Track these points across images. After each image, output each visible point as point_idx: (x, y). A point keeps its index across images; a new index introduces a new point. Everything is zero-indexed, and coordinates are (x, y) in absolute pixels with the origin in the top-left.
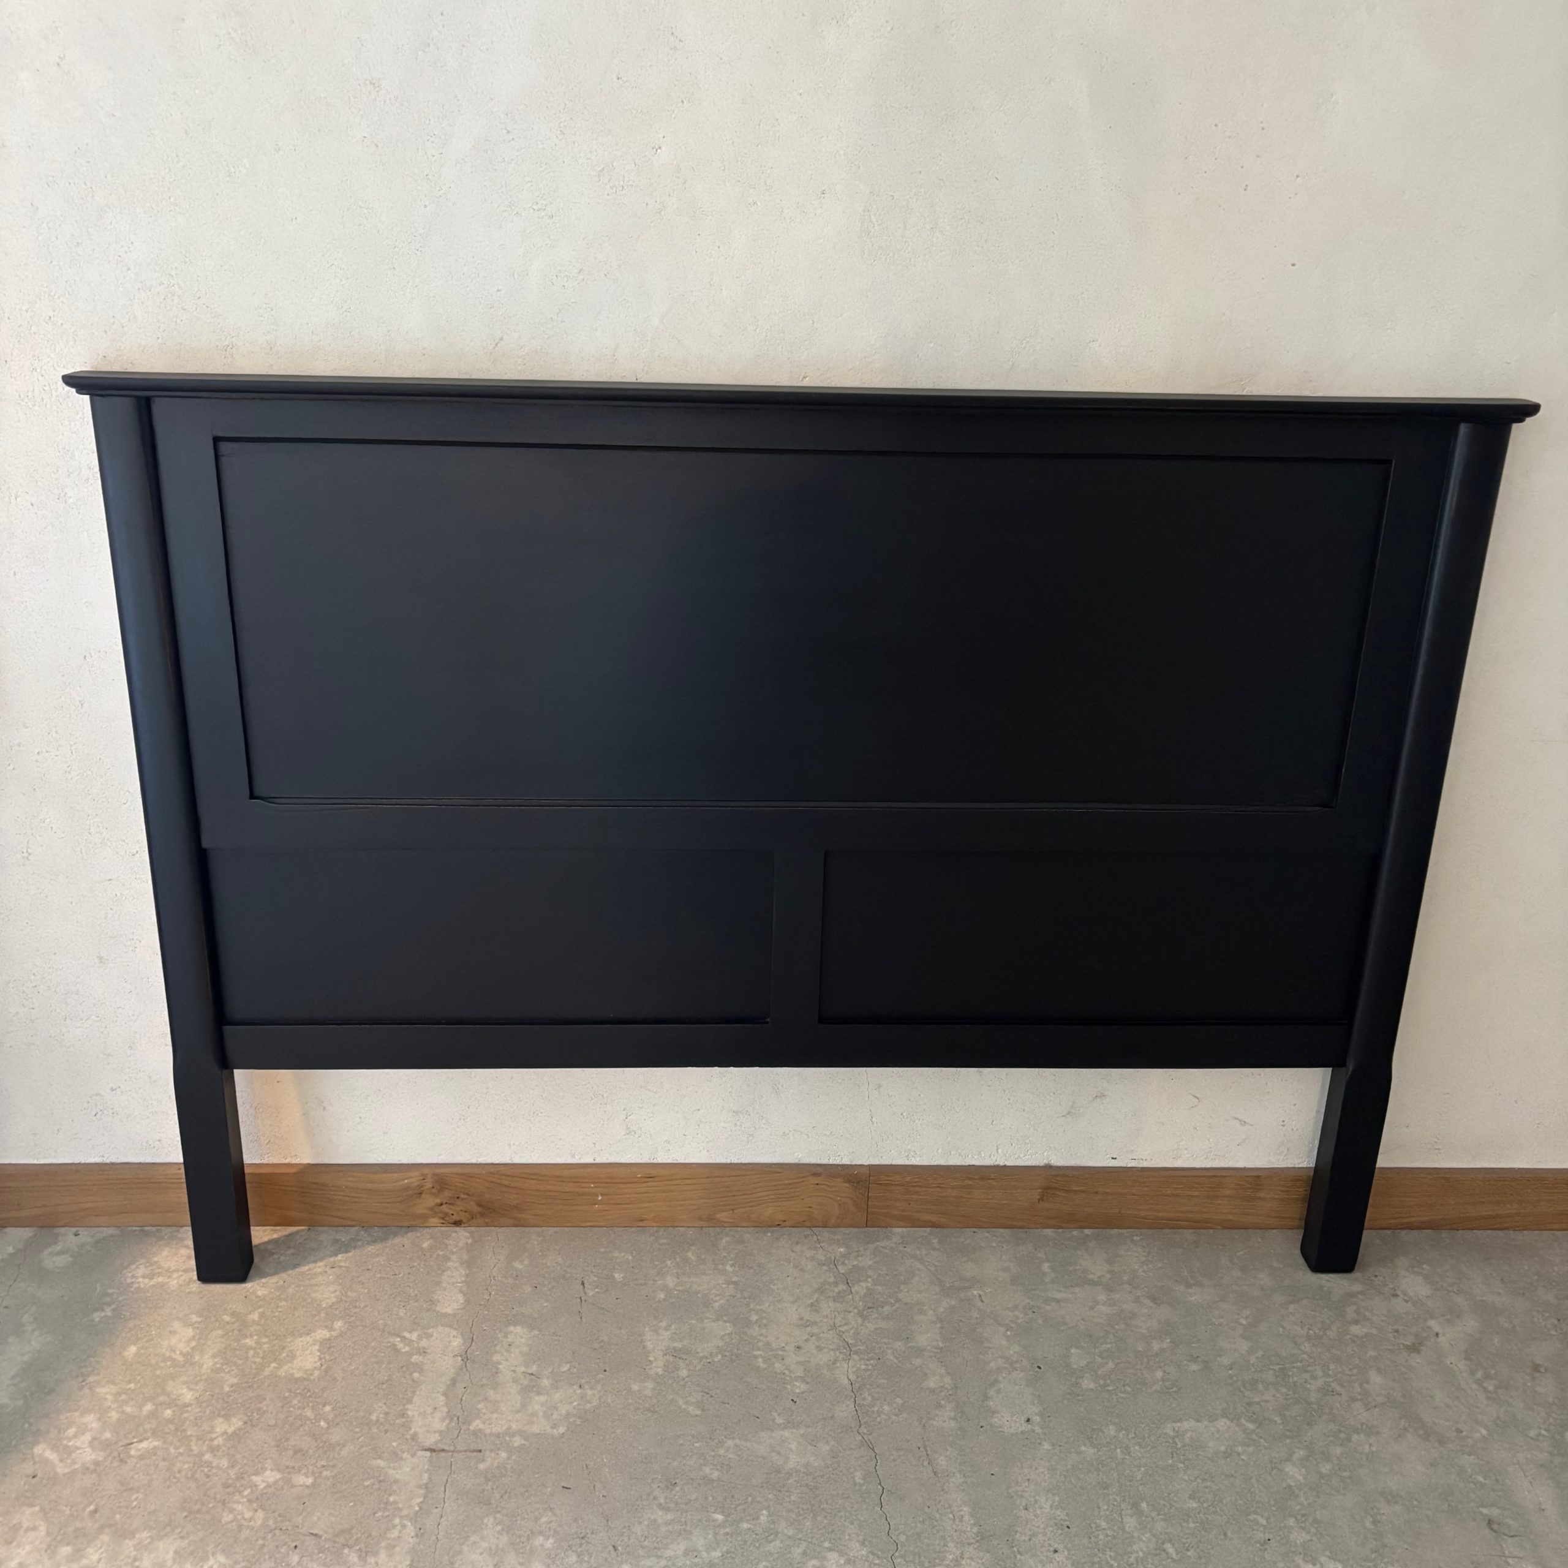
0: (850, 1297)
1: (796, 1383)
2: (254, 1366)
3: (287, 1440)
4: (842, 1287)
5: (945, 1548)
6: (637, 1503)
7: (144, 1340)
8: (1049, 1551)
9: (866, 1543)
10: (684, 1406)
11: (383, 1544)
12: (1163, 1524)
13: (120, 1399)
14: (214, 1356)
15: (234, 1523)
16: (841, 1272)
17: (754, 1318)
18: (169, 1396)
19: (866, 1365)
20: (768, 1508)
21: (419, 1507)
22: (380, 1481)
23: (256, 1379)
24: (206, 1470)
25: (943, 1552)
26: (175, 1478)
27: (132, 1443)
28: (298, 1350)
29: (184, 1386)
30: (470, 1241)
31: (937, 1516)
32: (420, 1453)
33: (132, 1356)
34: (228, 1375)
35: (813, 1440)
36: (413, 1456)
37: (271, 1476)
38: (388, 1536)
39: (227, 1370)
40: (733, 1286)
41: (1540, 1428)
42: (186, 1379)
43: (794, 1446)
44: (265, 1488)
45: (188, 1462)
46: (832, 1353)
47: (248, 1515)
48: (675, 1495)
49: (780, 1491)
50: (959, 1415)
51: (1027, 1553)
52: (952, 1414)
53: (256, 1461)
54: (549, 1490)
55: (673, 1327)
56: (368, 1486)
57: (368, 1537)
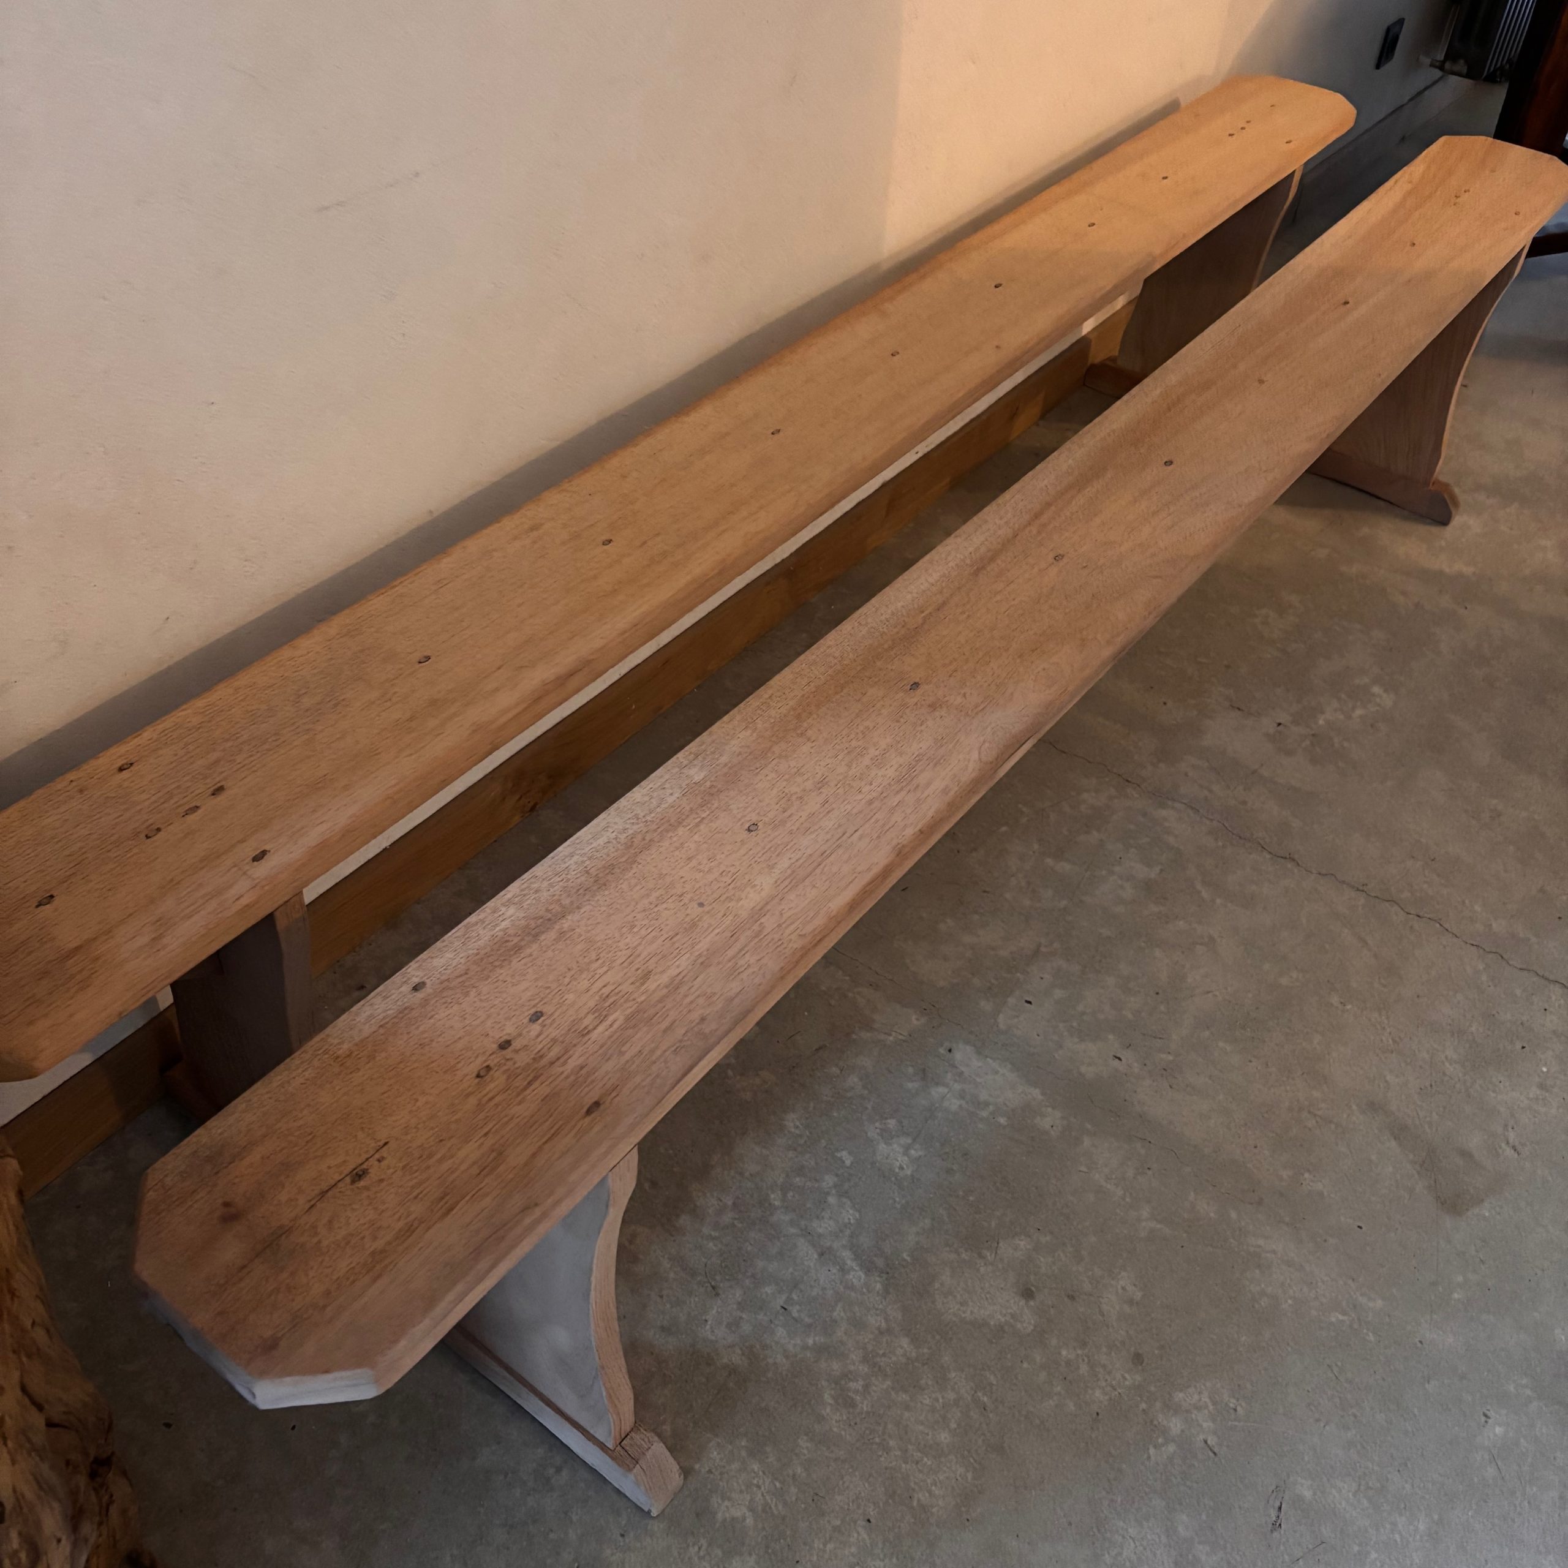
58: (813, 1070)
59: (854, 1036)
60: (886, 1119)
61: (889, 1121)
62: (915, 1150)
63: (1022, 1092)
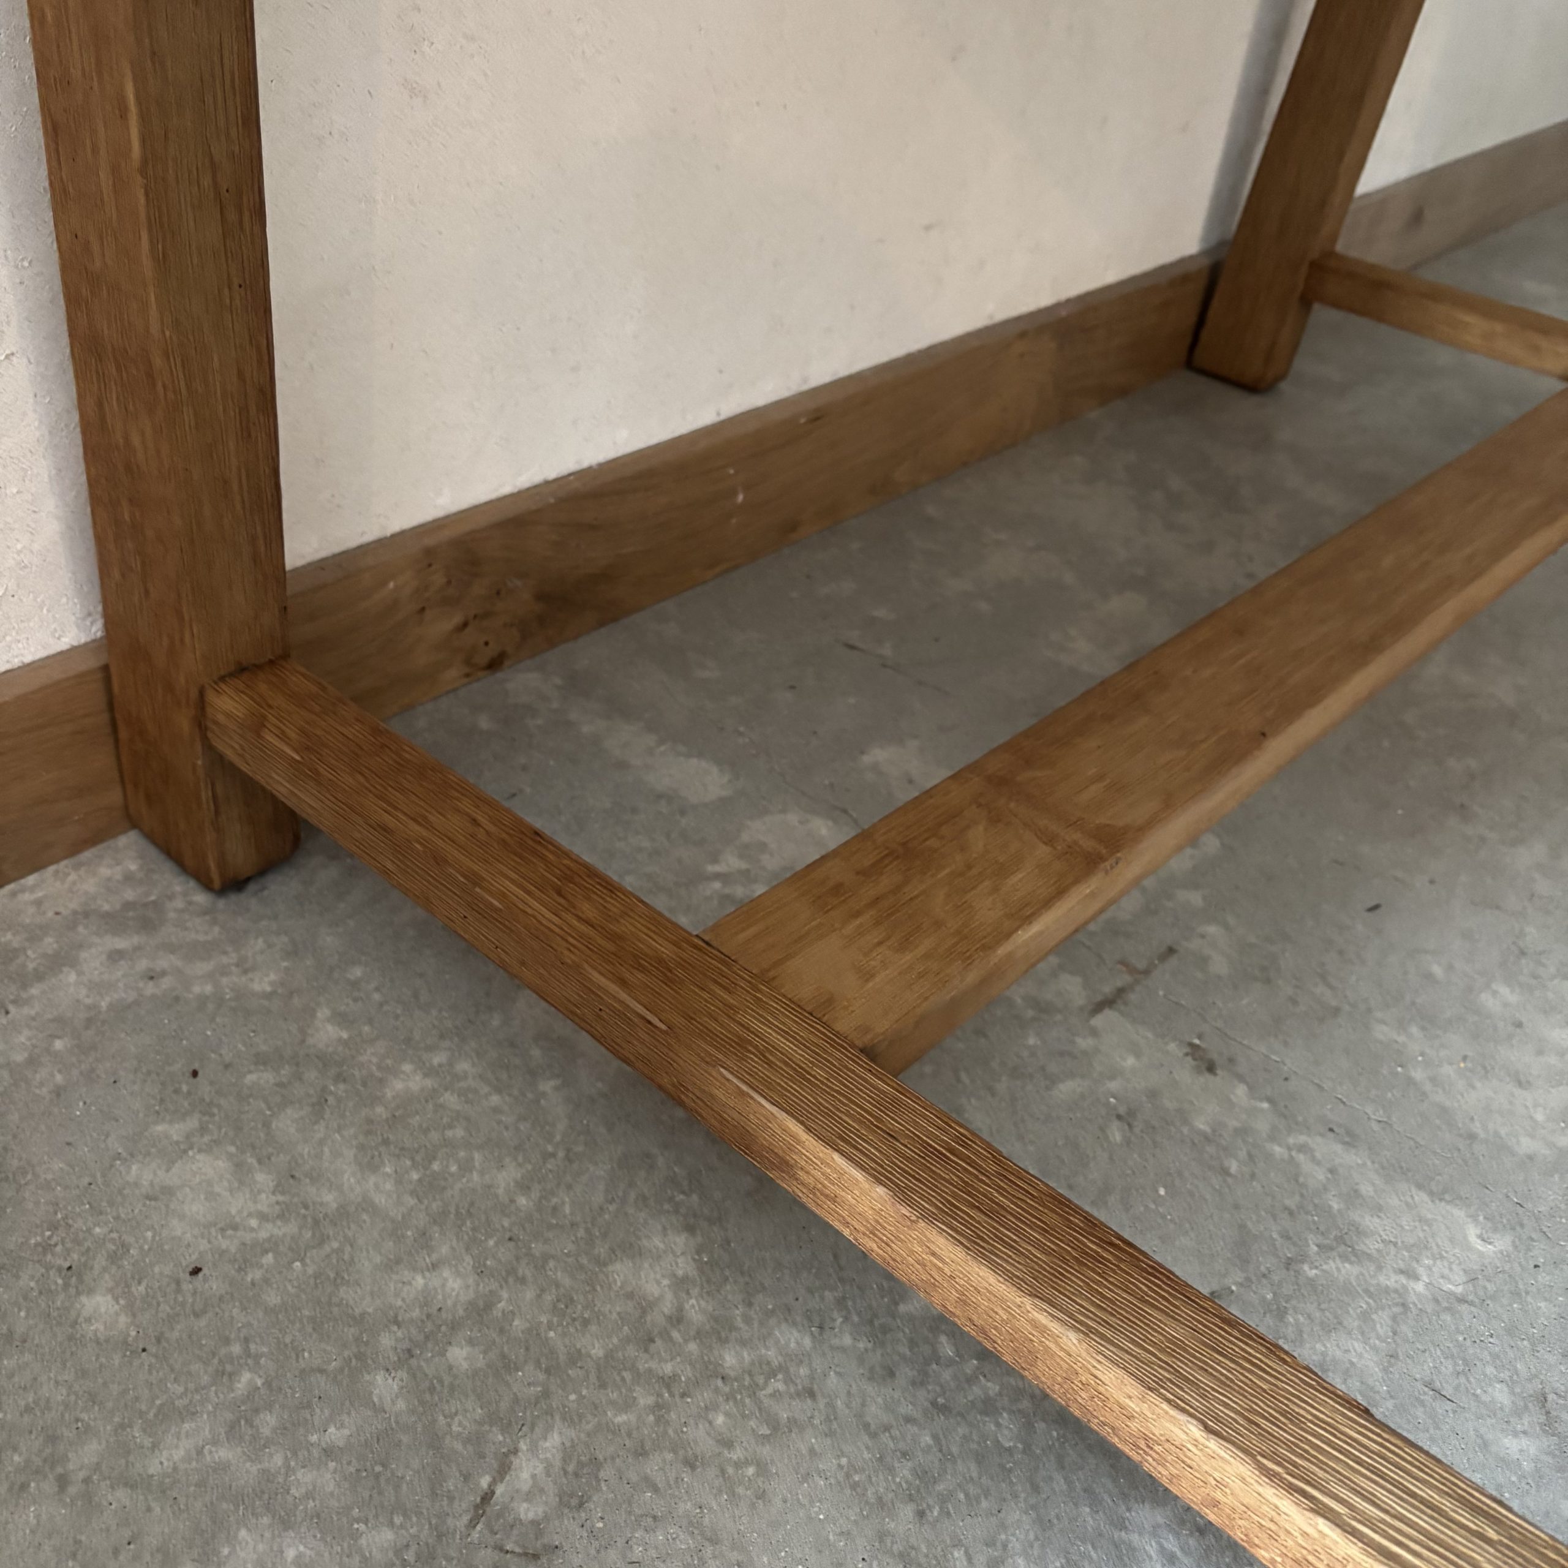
7: (100, 1261)
11: (1335, 1206)
13: (266, 1431)
18: (399, 1324)
21: (1261, 1100)
24: (778, 1384)
26: (738, 1465)
27: (487, 1497)
29: (407, 1275)
30: (558, 681)
32: (1098, 1021)
33: (123, 1320)
34: (475, 1176)
39: (454, 1168)
42: (378, 1259)
45: (711, 1407)
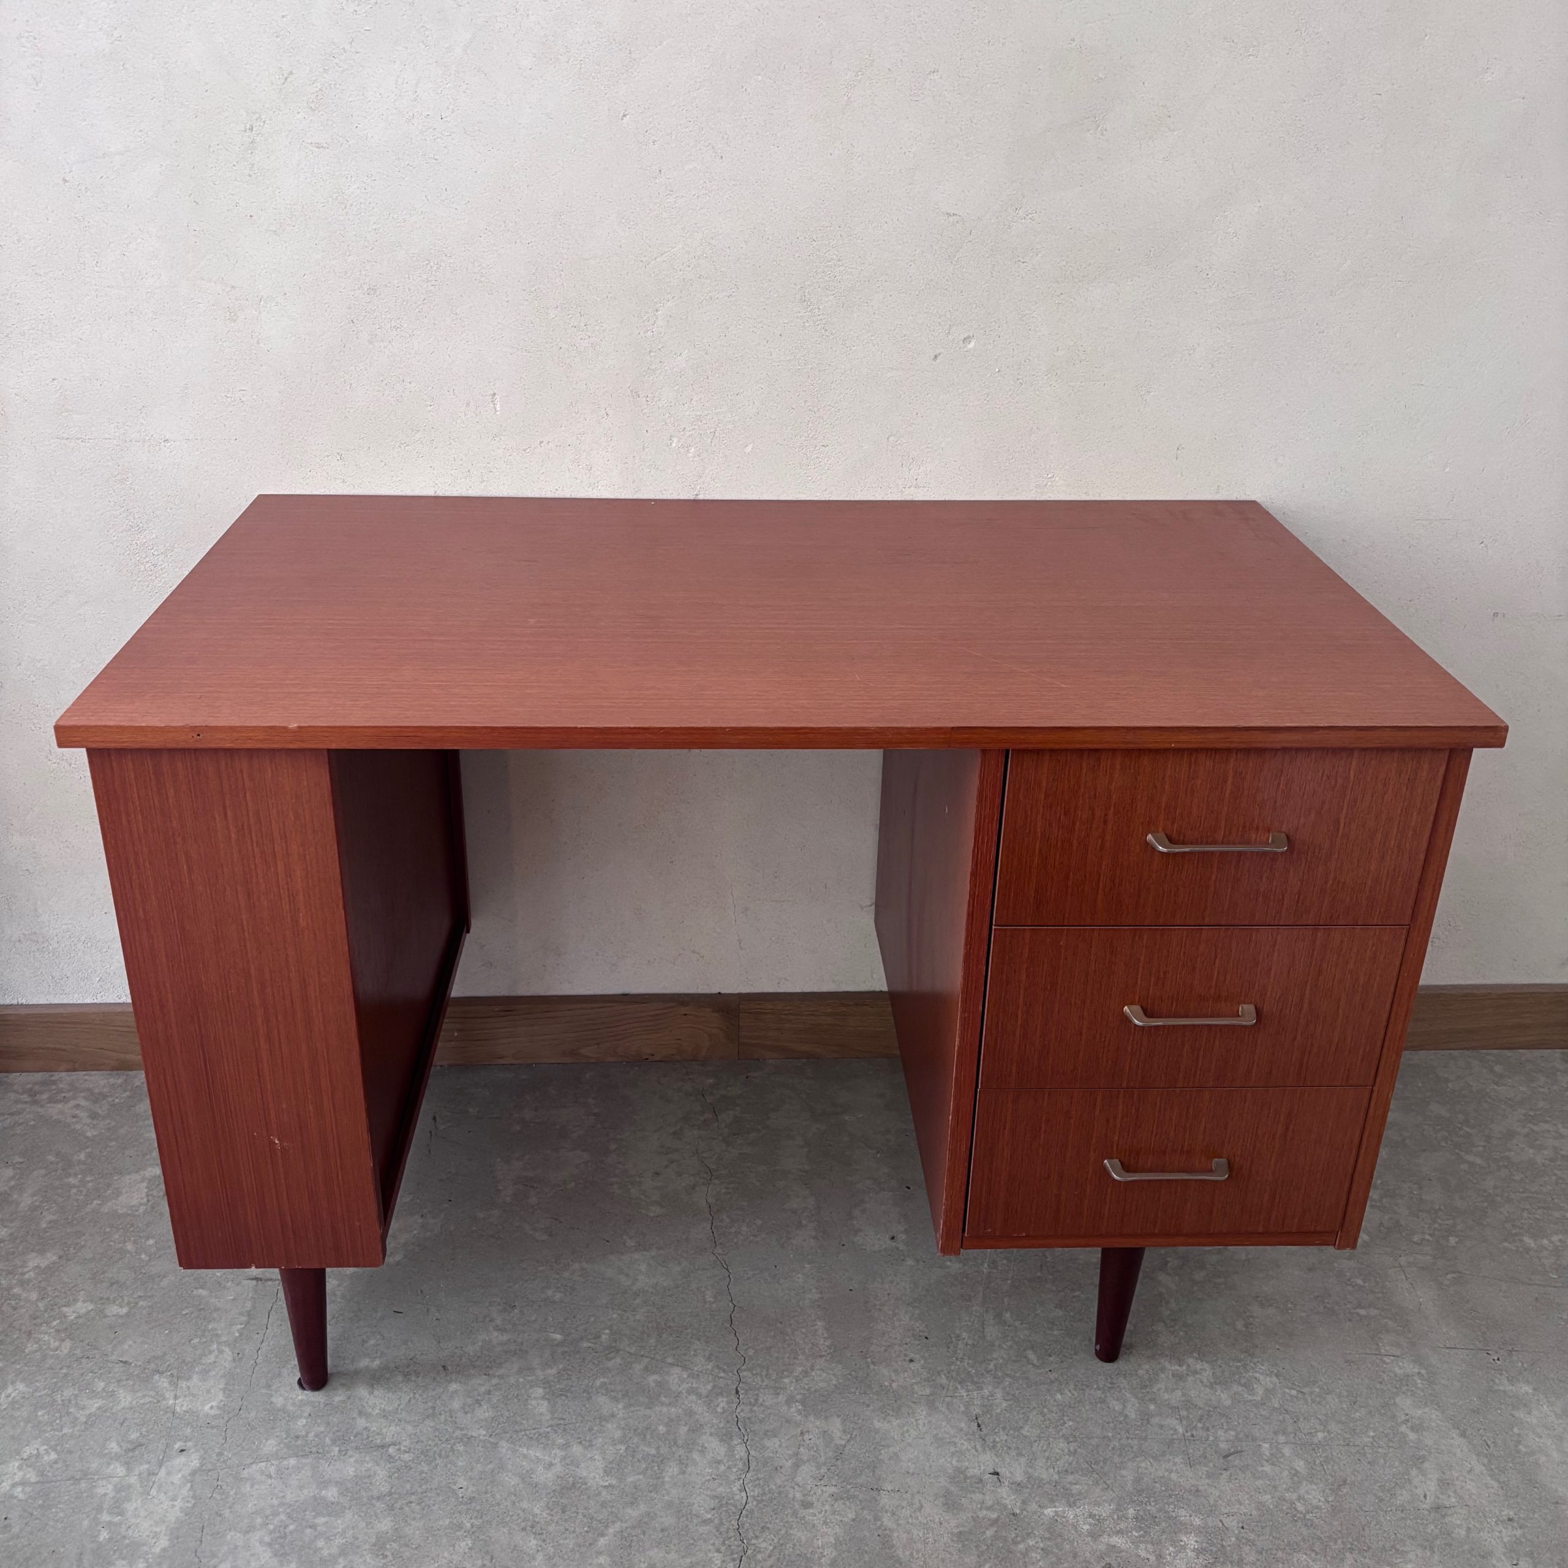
0: (716, 1124)
1: (651, 1207)
2: (75, 1204)
3: (103, 1273)
4: (707, 1115)
5: (795, 1360)
6: (473, 1325)
8: (905, 1360)
9: (713, 1358)
10: (531, 1233)
12: (1027, 1332)
14: (33, 1195)
15: (39, 1353)
16: (708, 1101)
17: (613, 1147)
19: (727, 1188)
20: (610, 1328)
22: (201, 1309)
23: (76, 1216)
25: (793, 1364)
28: (124, 1187)
31: (789, 1330)
35: (664, 1262)
36: (238, 1284)
37: (83, 1307)
38: (203, 1361)
40: (593, 1117)
41: (1423, 1233)
43: (643, 1267)
44: (76, 1318)
46: (692, 1178)
47: (54, 1344)
48: (513, 1317)
49: (625, 1311)
50: (821, 1234)
51: (881, 1363)
52: (814, 1234)
53: (69, 1293)
54: (379, 1314)
55: (527, 1157)
56: (186, 1314)
57: (181, 1362)
58: (91, 1372)
59: (157, 1377)
60: (55, 1450)
61: (53, 1453)
62: (23, 1490)
63: (155, 1532)
